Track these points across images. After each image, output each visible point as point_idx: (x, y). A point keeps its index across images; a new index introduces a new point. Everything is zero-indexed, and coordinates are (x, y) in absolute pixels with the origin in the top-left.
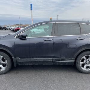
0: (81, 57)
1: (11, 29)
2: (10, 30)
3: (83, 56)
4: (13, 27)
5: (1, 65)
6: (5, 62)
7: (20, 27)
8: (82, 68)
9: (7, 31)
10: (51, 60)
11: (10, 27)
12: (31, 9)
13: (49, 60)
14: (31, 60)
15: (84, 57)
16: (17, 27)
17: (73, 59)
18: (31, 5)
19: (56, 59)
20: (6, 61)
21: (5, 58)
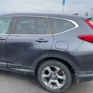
0: (43, 67)
3: (45, 67)
12: (64, 4)
17: (32, 69)
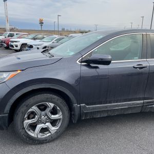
5: (48, 122)
6: (57, 116)
10: (141, 104)
13: (138, 104)
14: (106, 107)
19: (148, 102)
20: (61, 113)
21: (58, 108)
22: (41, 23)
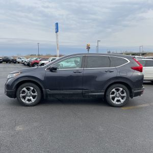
1: (25, 61)
2: (23, 64)
4: (27, 59)
5: (31, 96)
7: (39, 60)
8: (112, 101)
9: (17, 65)
10: (80, 92)
11: (23, 59)
12: (57, 32)
15: (114, 90)
16: (35, 58)
17: (103, 92)
18: (57, 24)
20: (36, 93)
21: (35, 90)
22: (88, 48)
